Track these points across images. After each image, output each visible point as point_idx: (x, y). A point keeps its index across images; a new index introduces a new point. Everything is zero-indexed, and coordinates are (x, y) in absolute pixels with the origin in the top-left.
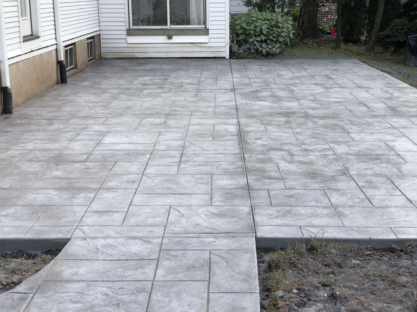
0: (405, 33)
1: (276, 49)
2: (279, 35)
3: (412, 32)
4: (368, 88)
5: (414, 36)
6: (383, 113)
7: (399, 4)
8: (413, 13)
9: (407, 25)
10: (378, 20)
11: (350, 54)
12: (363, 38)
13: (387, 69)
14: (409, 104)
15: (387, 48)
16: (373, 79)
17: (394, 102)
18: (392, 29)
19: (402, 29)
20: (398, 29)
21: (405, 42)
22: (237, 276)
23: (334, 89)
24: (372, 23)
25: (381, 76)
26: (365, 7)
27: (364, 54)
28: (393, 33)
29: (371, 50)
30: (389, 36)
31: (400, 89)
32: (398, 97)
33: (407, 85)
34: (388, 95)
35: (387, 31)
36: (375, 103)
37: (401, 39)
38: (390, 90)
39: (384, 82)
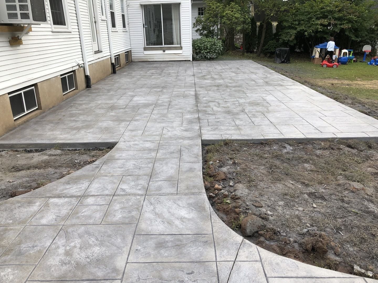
0: (275, 47)
1: (214, 56)
2: (216, 49)
3: (278, 47)
4: (256, 73)
5: (279, 49)
6: (262, 84)
7: (272, 34)
8: (278, 37)
9: (276, 44)
10: (262, 41)
11: (249, 58)
12: (255, 50)
13: (265, 65)
14: (274, 80)
15: (266, 55)
16: (258, 69)
17: (267, 79)
18: (268, 46)
19: (273, 46)
20: (271, 46)
21: (274, 52)
22: (192, 155)
23: (241, 74)
24: (259, 43)
25: (262, 67)
26: (256, 35)
27: (255, 57)
28: (269, 48)
29: (259, 56)
30: (267, 49)
31: (270, 73)
32: (269, 77)
33: (274, 72)
34: (265, 76)
35: (266, 47)
36: (259, 80)
37: (273, 50)
38: (266, 74)
39: (264, 70)
